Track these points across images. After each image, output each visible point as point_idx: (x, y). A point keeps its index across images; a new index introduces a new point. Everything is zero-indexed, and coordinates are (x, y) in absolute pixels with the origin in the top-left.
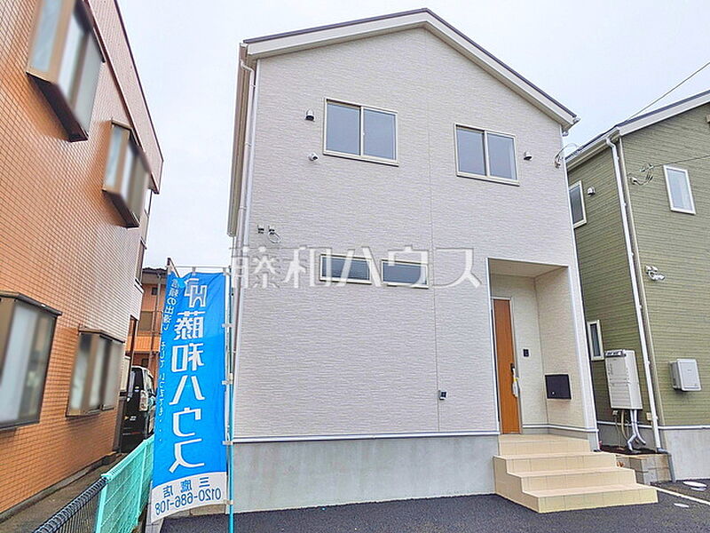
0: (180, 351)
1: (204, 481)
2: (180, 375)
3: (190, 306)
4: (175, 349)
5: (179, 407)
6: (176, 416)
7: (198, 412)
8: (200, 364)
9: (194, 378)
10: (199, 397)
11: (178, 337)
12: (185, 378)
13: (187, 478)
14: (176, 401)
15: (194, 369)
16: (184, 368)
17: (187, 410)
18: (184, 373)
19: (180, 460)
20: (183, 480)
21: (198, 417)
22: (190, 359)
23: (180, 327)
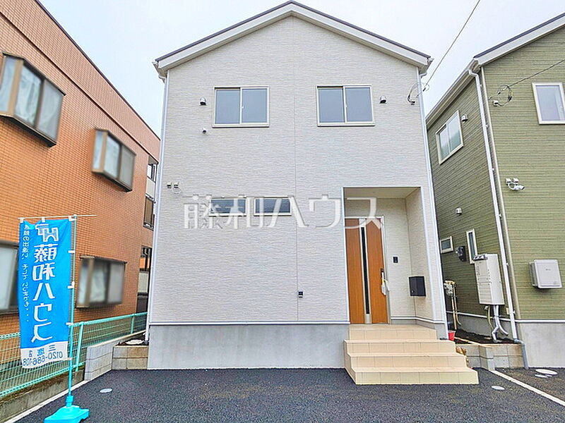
0: (38, 269)
1: (53, 348)
2: (38, 282)
3: (44, 241)
4: (35, 267)
5: (38, 303)
6: (36, 307)
7: (50, 306)
8: (52, 275)
9: (47, 285)
10: (51, 296)
11: (37, 261)
12: (41, 285)
13: (42, 347)
14: (36, 299)
15: (47, 278)
16: (41, 278)
17: (42, 305)
18: (41, 281)
19: (37, 336)
20: (39, 348)
21: (50, 309)
22: (44, 272)
23: (38, 254)
